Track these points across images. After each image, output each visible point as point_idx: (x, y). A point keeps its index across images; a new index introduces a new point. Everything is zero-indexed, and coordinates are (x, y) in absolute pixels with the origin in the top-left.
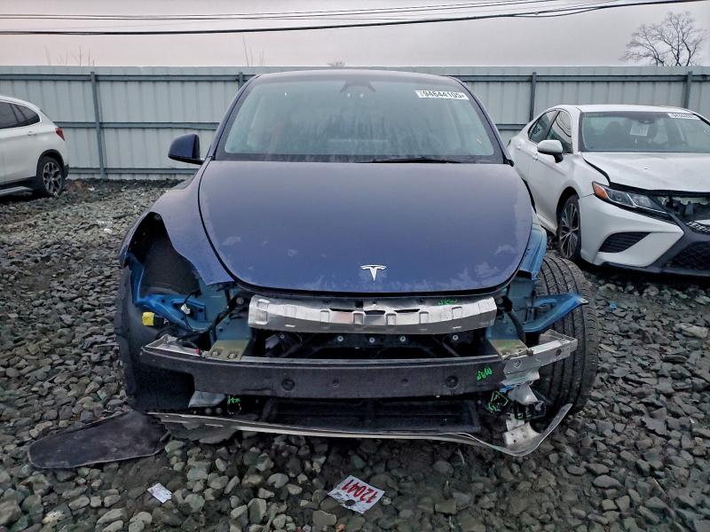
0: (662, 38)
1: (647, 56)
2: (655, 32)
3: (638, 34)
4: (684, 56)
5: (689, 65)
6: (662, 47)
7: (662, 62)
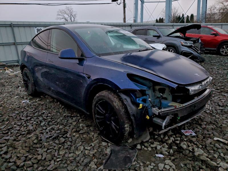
0: (66, 13)
1: (63, 18)
2: (63, 12)
3: (58, 12)
4: (73, 19)
5: (75, 21)
6: (66, 16)
7: (67, 20)
